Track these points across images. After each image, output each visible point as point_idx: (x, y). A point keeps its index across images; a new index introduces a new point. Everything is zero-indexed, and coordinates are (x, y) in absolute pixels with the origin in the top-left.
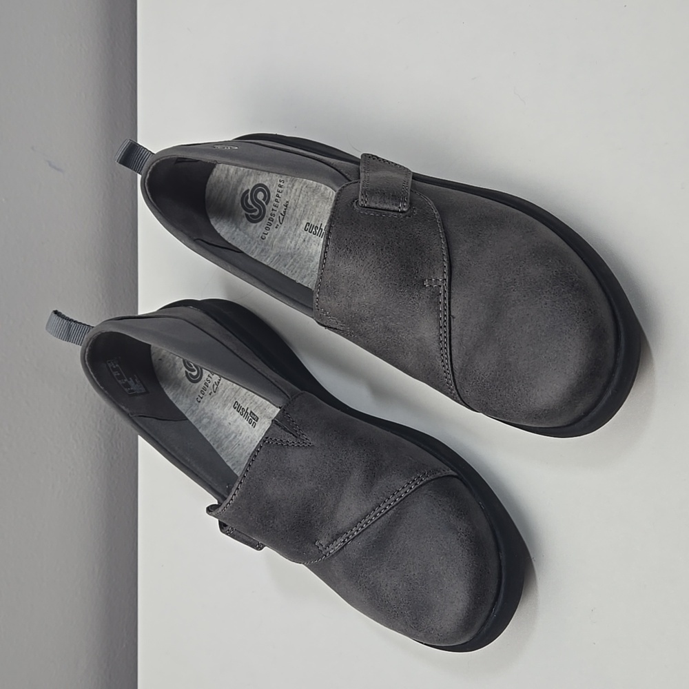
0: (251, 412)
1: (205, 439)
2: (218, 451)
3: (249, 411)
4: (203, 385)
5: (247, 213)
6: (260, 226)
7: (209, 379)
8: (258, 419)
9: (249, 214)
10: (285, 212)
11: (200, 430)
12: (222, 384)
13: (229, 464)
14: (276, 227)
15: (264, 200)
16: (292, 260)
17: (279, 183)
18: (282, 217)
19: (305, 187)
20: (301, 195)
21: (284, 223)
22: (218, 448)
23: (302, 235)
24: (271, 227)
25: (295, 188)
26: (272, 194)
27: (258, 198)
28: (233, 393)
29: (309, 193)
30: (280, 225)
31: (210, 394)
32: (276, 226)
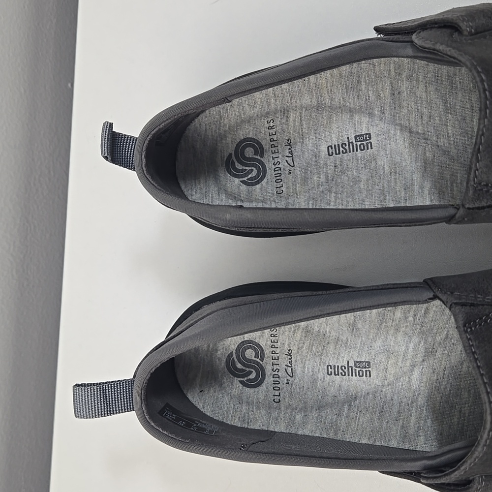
0: (356, 362)
1: (313, 437)
2: (339, 437)
3: (352, 364)
4: (272, 379)
5: (241, 179)
6: (267, 182)
7: (275, 367)
8: (369, 363)
9: (245, 179)
10: (291, 153)
11: (300, 433)
12: (296, 361)
13: (364, 441)
14: (290, 173)
15: (256, 153)
16: (333, 195)
17: (267, 125)
18: (289, 160)
19: (304, 110)
20: (304, 122)
21: (295, 164)
22: (336, 434)
23: (329, 162)
24: (282, 177)
25: (291, 119)
26: (263, 143)
27: (247, 156)
28: (318, 360)
29: (314, 115)
30: (293, 168)
31: (287, 383)
32: (287, 172)
